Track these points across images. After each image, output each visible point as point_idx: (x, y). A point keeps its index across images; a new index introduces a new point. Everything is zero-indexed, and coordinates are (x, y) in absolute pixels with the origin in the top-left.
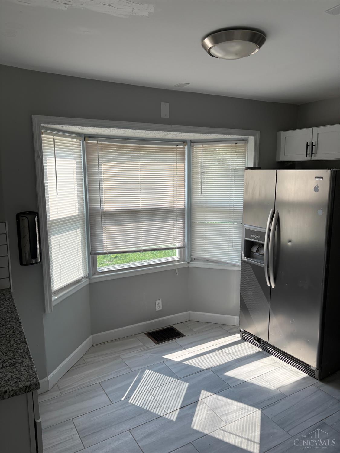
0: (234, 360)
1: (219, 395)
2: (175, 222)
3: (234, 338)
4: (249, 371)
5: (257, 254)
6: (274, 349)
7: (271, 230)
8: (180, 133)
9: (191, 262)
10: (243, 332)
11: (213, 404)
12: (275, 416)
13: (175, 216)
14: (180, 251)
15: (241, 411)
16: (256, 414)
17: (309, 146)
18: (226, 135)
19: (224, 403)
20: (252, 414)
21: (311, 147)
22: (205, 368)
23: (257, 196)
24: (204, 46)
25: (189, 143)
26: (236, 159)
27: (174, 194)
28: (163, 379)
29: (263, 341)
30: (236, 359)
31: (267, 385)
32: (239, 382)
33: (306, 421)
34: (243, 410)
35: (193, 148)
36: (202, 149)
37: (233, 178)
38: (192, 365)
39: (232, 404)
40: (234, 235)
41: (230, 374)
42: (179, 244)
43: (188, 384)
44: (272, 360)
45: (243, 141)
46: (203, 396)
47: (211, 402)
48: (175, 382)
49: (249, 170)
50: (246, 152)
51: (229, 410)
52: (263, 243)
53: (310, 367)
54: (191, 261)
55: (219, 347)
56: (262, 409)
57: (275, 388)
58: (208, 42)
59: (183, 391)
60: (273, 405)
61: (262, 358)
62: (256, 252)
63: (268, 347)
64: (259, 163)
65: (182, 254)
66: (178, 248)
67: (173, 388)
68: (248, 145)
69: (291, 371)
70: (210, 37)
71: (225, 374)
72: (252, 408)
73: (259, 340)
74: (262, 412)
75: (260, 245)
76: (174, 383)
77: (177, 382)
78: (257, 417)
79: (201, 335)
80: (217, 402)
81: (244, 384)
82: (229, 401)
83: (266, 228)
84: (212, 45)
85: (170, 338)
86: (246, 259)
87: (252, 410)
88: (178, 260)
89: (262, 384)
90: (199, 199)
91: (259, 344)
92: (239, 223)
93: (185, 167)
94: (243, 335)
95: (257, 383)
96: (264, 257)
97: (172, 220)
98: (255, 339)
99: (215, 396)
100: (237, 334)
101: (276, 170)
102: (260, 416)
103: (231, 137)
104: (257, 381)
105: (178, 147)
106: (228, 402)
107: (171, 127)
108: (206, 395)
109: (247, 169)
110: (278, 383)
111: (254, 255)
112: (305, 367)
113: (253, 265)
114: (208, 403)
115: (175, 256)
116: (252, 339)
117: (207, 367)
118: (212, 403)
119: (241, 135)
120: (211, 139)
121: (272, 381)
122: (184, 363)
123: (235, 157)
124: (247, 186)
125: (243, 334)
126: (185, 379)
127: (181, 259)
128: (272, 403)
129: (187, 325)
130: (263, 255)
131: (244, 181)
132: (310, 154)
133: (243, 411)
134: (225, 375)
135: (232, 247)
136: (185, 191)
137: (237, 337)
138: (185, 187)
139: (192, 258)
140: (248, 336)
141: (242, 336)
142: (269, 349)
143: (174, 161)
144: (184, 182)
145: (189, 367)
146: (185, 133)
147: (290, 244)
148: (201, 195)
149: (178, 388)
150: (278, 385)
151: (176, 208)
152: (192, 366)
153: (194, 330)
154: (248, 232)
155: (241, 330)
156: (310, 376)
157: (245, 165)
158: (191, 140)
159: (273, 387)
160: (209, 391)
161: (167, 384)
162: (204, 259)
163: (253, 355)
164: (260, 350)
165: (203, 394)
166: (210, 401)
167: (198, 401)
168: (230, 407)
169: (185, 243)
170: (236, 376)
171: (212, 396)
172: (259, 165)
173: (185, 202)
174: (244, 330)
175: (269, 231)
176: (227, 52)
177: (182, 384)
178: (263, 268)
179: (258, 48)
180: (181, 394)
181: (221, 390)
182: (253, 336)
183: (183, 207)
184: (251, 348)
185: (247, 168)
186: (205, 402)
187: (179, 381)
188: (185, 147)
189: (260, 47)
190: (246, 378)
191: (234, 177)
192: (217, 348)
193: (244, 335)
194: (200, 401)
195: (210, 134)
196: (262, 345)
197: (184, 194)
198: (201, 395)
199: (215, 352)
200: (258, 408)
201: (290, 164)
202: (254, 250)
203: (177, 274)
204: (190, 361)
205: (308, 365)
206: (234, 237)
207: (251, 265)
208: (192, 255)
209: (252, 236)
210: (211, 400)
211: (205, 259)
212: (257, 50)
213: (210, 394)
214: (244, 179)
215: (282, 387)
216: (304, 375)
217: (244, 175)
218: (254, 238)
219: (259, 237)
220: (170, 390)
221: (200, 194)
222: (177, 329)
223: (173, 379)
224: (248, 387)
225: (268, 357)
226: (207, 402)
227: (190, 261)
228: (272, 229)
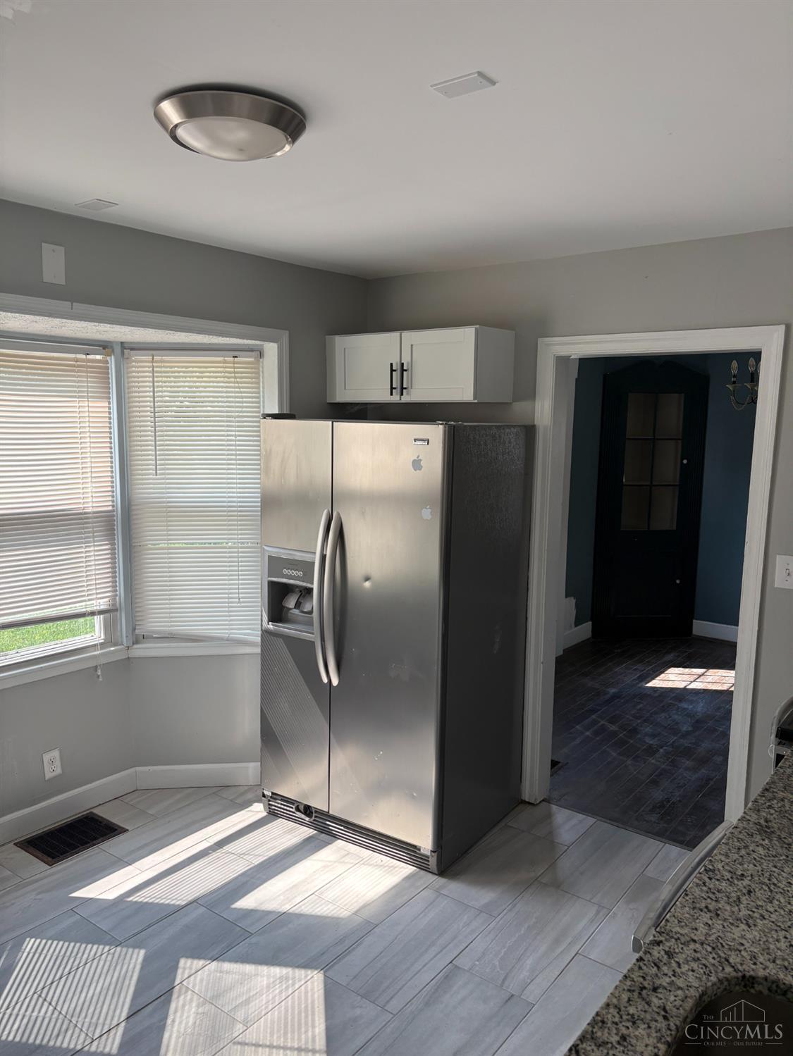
0: (254, 867)
1: (224, 961)
2: (90, 546)
3: (250, 814)
4: (291, 886)
5: (296, 611)
6: (342, 826)
7: (326, 555)
8: (97, 324)
9: (135, 646)
10: (271, 797)
11: (210, 986)
12: (355, 977)
13: (89, 532)
14: (105, 620)
15: (279, 987)
16: (312, 983)
17: (395, 371)
18: (211, 337)
19: (237, 977)
20: (303, 986)
21: (399, 374)
22: (183, 903)
23: (291, 479)
24: (160, 119)
25: (118, 349)
26: (238, 392)
27: (84, 476)
28: (74, 954)
29: (318, 811)
30: (258, 864)
31: (333, 910)
32: (271, 917)
33: (419, 971)
34: (283, 983)
35: (128, 363)
36: (153, 367)
37: (233, 438)
38: (151, 901)
39: (257, 975)
40: (242, 571)
41: (247, 902)
42: (103, 604)
43: (142, 952)
44: (339, 851)
45: (250, 353)
46: (183, 972)
47: (204, 983)
48: (108, 954)
49: (270, 421)
50: (258, 378)
51: (249, 990)
52: (309, 585)
53: (419, 850)
54: (136, 642)
55: (216, 844)
56: (326, 968)
57: (350, 914)
58: (170, 110)
59: (133, 972)
60: (349, 952)
61: (319, 850)
62: (295, 608)
63: (328, 823)
64: (291, 406)
65: (109, 628)
66: (101, 612)
67: (105, 971)
68: (263, 363)
69: (381, 866)
70: (174, 99)
71: (234, 906)
72: (303, 972)
73: (308, 810)
74: (325, 976)
75: (303, 592)
76: (107, 957)
77: (114, 954)
78: (316, 989)
79: (169, 822)
80: (219, 979)
81: (281, 919)
82: (249, 968)
83: (315, 553)
84: (182, 119)
85: (87, 843)
86: (273, 625)
87: (303, 977)
88: (101, 644)
89: (322, 909)
90: (148, 487)
91: (307, 819)
92: (252, 543)
93: (109, 408)
94: (269, 804)
95: (311, 911)
96: (312, 618)
97: (82, 543)
98: (298, 809)
99: (215, 963)
100: (256, 805)
101: (331, 422)
102: (321, 986)
103: (223, 342)
104: (310, 906)
105: (89, 357)
106: (247, 972)
107: (72, 308)
108: (191, 968)
109: (265, 418)
110: (355, 900)
111: (289, 615)
112: (408, 851)
113: (289, 640)
114: (197, 988)
115: (93, 634)
116: (291, 809)
117: (190, 899)
118: (208, 984)
119: (247, 339)
120: (175, 343)
121: (342, 898)
122: (131, 901)
123: (235, 387)
124: (268, 457)
125: (271, 803)
126: (133, 941)
127: (110, 640)
128: (347, 948)
129: (132, 803)
130: (311, 612)
131: (259, 446)
132: (399, 390)
133: (282, 986)
134: (235, 909)
135: (237, 600)
136: (112, 467)
137: (258, 810)
138: (111, 457)
139: (136, 635)
140: (282, 804)
141: (267, 807)
142: (331, 828)
143: (80, 392)
144: (109, 445)
145: (142, 906)
146: (109, 325)
147: (367, 584)
148: (155, 477)
149: (118, 968)
150: (355, 905)
151: (90, 510)
152: (152, 903)
153: (150, 812)
154: (275, 564)
155: (266, 793)
156: (418, 870)
157: (259, 407)
158: (122, 343)
159: (344, 913)
160: (199, 958)
161: (88, 965)
162: (169, 634)
163: (296, 847)
164: (312, 832)
165: (184, 969)
166: (202, 980)
167: (173, 988)
168: (252, 983)
169: (117, 598)
170: (261, 904)
171: (207, 967)
172: (290, 411)
173: (113, 496)
174: (273, 793)
175: (323, 557)
176: (217, 141)
177: (129, 955)
178: (313, 643)
179: (289, 143)
180: (127, 982)
181: (228, 947)
182: (293, 804)
183: (110, 508)
184: (291, 830)
185: (266, 416)
186: (190, 987)
187: (119, 949)
188: (108, 358)
189: (294, 140)
190: (284, 905)
191: (236, 436)
192: (211, 846)
193: (273, 803)
194: (177, 987)
195: (172, 332)
196: (314, 820)
197: (110, 474)
198: (180, 971)
199: (206, 857)
200: (317, 969)
201: (356, 408)
202: (291, 602)
203: (101, 680)
204: (144, 891)
205: (415, 847)
206: (240, 577)
207: (283, 639)
208: (137, 627)
209: (286, 571)
210: (205, 978)
211: (172, 634)
212: (287, 148)
213: (201, 963)
214: (259, 441)
215: (364, 907)
216: (407, 870)
217: (259, 431)
218: (289, 577)
219: (300, 574)
220: (96, 978)
221: (151, 476)
222: (104, 816)
223: (103, 949)
224: (290, 926)
225: (330, 845)
226: (194, 986)
227: (133, 644)
228: (328, 552)
